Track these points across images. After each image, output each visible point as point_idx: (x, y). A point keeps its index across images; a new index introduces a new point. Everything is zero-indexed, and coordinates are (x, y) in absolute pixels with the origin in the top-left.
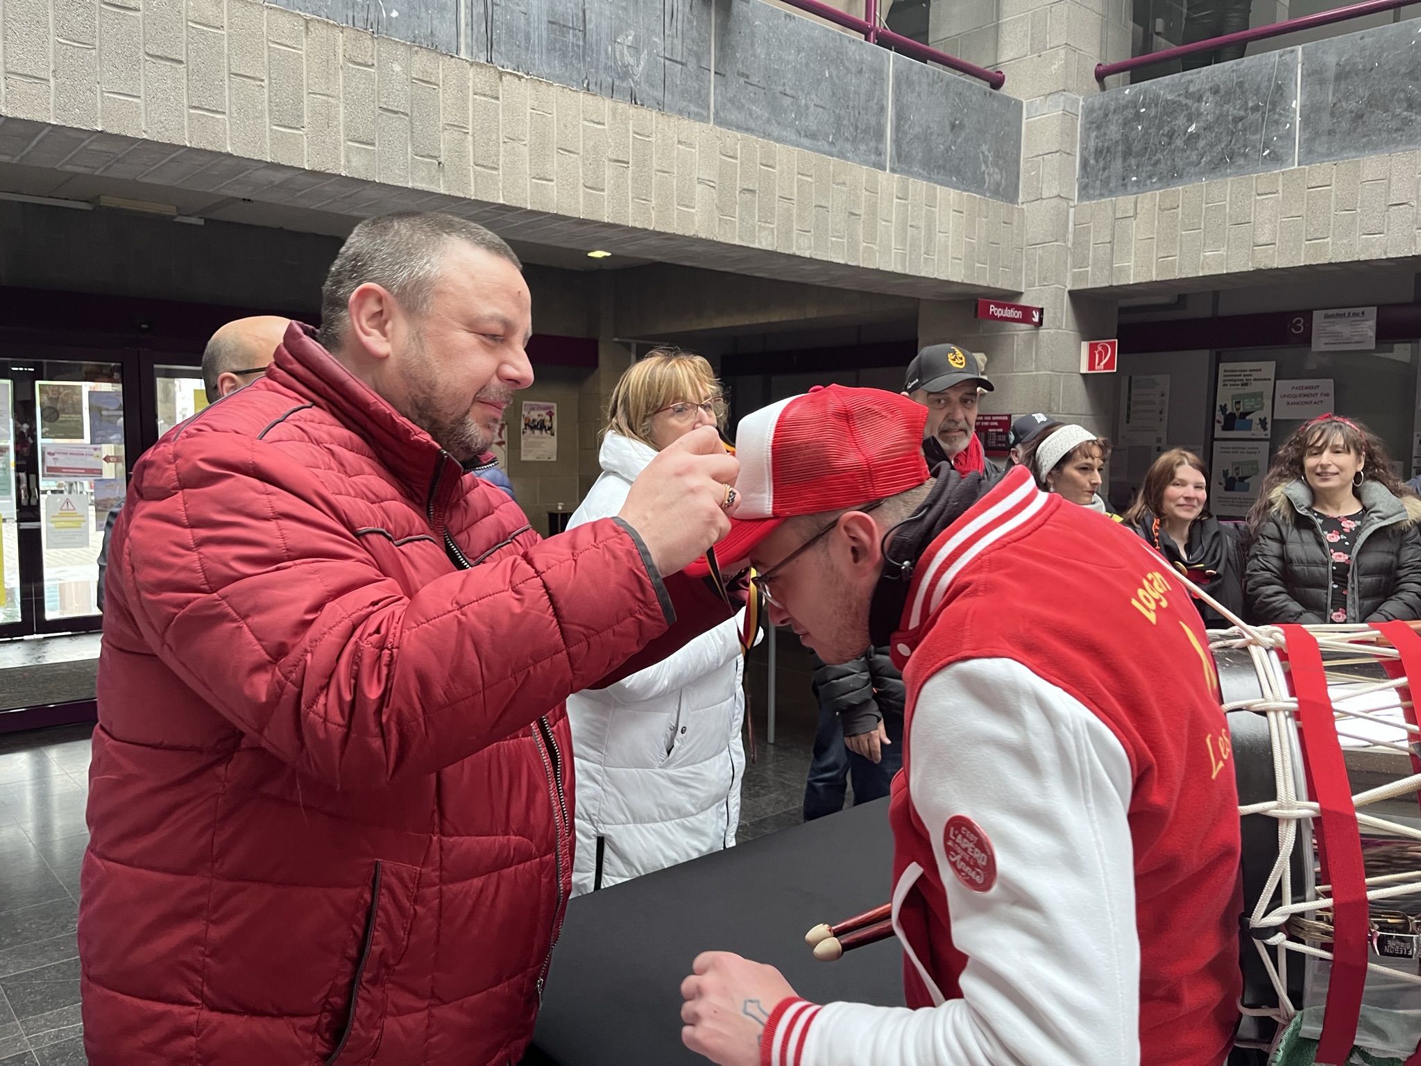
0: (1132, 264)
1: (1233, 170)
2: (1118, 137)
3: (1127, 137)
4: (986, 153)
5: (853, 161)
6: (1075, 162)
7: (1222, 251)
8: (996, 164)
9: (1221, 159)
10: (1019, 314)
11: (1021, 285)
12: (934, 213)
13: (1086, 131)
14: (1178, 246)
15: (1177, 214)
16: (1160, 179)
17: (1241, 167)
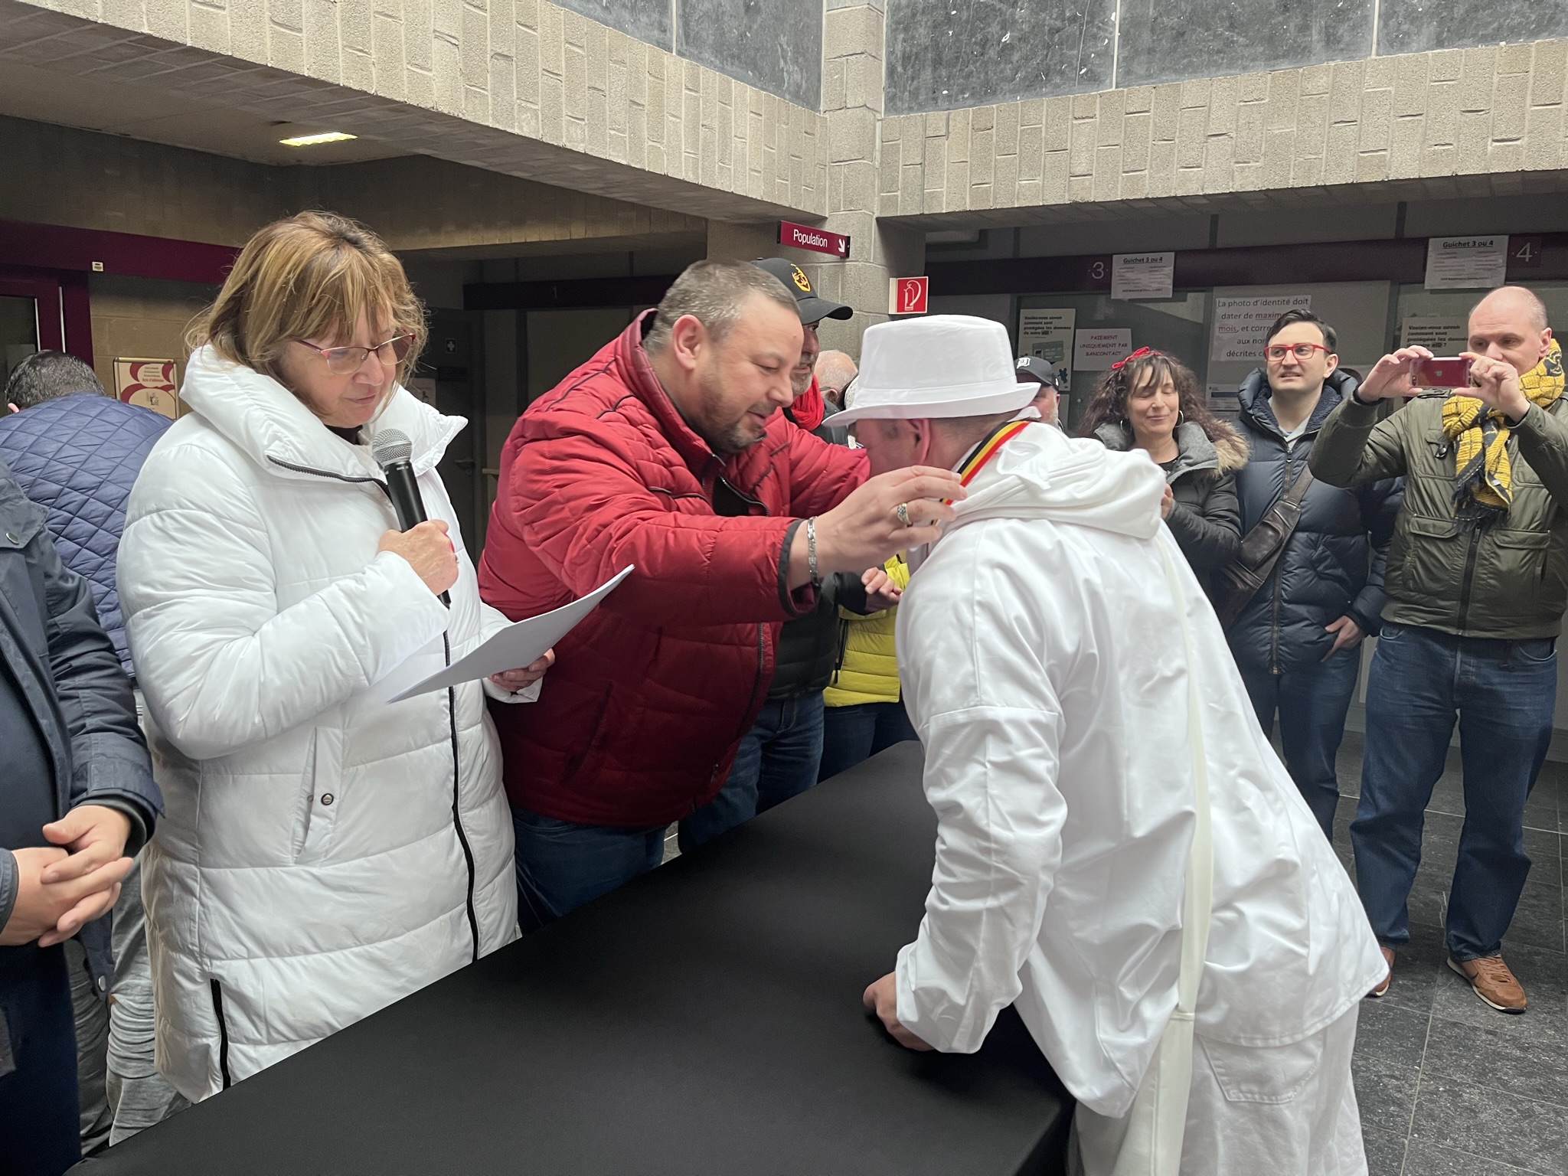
0: (944, 189)
1: (1050, 88)
2: (927, 42)
3: (937, 44)
4: (785, 47)
5: (632, 34)
6: (881, 68)
7: (1039, 181)
8: (796, 62)
9: (1037, 76)
10: (824, 242)
11: (824, 209)
12: (729, 112)
13: (893, 31)
14: (993, 171)
15: (992, 135)
16: (972, 95)
17: (1057, 86)
